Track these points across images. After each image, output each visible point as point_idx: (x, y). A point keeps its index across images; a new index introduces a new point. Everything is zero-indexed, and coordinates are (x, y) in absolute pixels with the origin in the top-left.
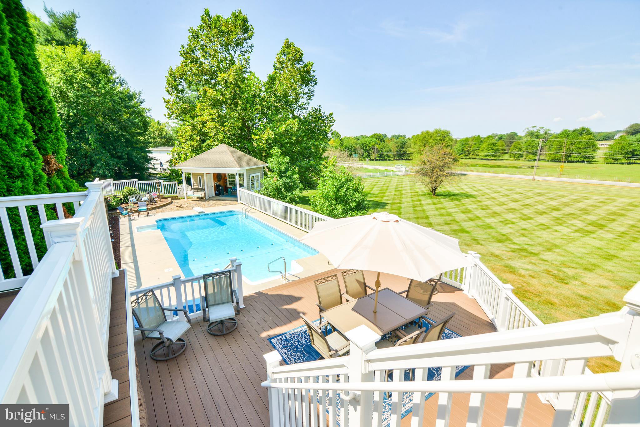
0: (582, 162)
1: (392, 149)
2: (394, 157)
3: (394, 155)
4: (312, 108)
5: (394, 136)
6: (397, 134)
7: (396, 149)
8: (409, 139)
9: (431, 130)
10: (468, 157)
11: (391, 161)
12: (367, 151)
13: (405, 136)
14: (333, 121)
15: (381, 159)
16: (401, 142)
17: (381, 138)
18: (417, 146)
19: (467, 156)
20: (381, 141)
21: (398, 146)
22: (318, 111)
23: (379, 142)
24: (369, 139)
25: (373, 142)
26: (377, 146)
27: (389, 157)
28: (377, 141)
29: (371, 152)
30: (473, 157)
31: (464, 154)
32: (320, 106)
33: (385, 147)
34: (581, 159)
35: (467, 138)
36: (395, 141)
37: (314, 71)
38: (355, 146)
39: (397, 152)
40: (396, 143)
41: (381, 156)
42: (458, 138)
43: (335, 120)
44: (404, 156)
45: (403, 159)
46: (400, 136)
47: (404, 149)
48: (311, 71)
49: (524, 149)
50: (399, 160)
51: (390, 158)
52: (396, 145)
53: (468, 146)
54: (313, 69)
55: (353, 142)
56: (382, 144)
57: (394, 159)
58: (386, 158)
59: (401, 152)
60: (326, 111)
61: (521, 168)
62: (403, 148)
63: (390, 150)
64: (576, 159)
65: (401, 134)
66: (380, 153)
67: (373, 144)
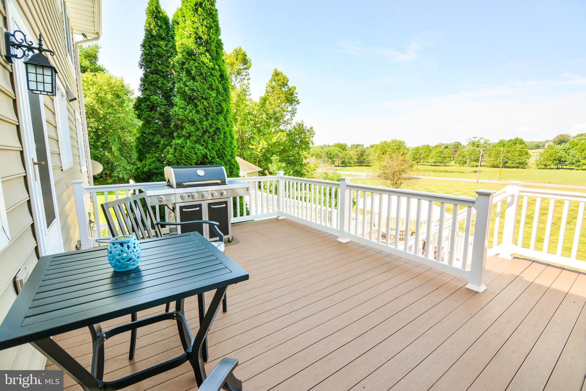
0: (518, 167)
1: (353, 157)
2: (355, 163)
3: (354, 162)
4: (296, 123)
5: (353, 146)
6: (356, 143)
7: (357, 157)
8: (368, 148)
9: (389, 140)
10: (419, 164)
11: (352, 167)
12: (331, 158)
13: (363, 145)
14: (313, 134)
15: (344, 165)
16: (361, 151)
17: (343, 147)
18: (377, 154)
19: (418, 162)
20: (343, 149)
21: (358, 154)
22: (300, 125)
23: (341, 150)
24: (333, 148)
25: (336, 151)
26: (339, 154)
27: (350, 163)
28: (340, 149)
29: (334, 159)
30: (423, 163)
31: (416, 161)
32: (302, 121)
33: (347, 155)
34: (516, 165)
35: (418, 147)
36: (355, 150)
37: (297, 94)
38: (320, 154)
39: (357, 159)
40: (357, 151)
41: (343, 162)
42: (410, 147)
43: (315, 133)
44: (364, 162)
45: (362, 166)
46: (358, 145)
47: (364, 157)
48: (294, 94)
49: (467, 157)
50: (359, 166)
51: (352, 165)
52: (357, 153)
53: (418, 154)
54: (296, 91)
55: (319, 151)
56: (344, 152)
57: (355, 165)
58: (348, 164)
59: (361, 159)
60: (307, 125)
61: (466, 173)
62: (362, 156)
63: (351, 158)
64: (511, 165)
65: (359, 144)
66: (343, 160)
67: (337, 152)
